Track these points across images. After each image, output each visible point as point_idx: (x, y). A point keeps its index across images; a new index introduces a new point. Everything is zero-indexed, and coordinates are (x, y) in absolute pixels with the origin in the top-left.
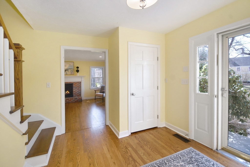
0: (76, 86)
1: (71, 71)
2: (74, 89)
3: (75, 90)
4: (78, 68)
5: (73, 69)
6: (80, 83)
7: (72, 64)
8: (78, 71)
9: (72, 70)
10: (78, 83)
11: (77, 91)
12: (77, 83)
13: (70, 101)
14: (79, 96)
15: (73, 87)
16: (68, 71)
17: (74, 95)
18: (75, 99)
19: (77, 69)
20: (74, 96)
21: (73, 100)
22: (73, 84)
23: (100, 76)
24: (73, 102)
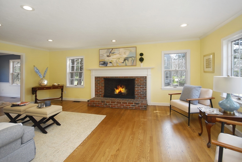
0: (140, 82)
1: (132, 60)
2: (136, 87)
3: (137, 89)
4: (141, 54)
5: (135, 58)
6: (145, 79)
7: (133, 50)
8: (141, 60)
9: (133, 58)
10: (143, 79)
11: (140, 91)
12: (141, 79)
13: (128, 105)
14: (144, 98)
15: (134, 84)
16: (128, 61)
17: (136, 96)
18: (135, 104)
19: (141, 57)
20: (136, 98)
21: (132, 106)
22: (135, 79)
23: (179, 68)
24: (132, 108)
